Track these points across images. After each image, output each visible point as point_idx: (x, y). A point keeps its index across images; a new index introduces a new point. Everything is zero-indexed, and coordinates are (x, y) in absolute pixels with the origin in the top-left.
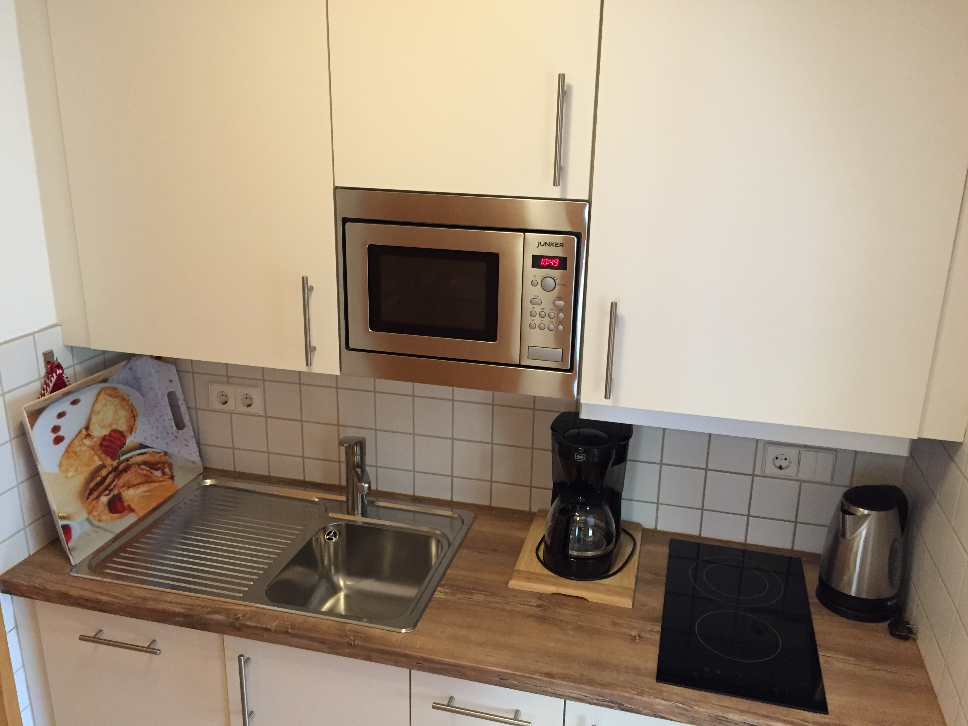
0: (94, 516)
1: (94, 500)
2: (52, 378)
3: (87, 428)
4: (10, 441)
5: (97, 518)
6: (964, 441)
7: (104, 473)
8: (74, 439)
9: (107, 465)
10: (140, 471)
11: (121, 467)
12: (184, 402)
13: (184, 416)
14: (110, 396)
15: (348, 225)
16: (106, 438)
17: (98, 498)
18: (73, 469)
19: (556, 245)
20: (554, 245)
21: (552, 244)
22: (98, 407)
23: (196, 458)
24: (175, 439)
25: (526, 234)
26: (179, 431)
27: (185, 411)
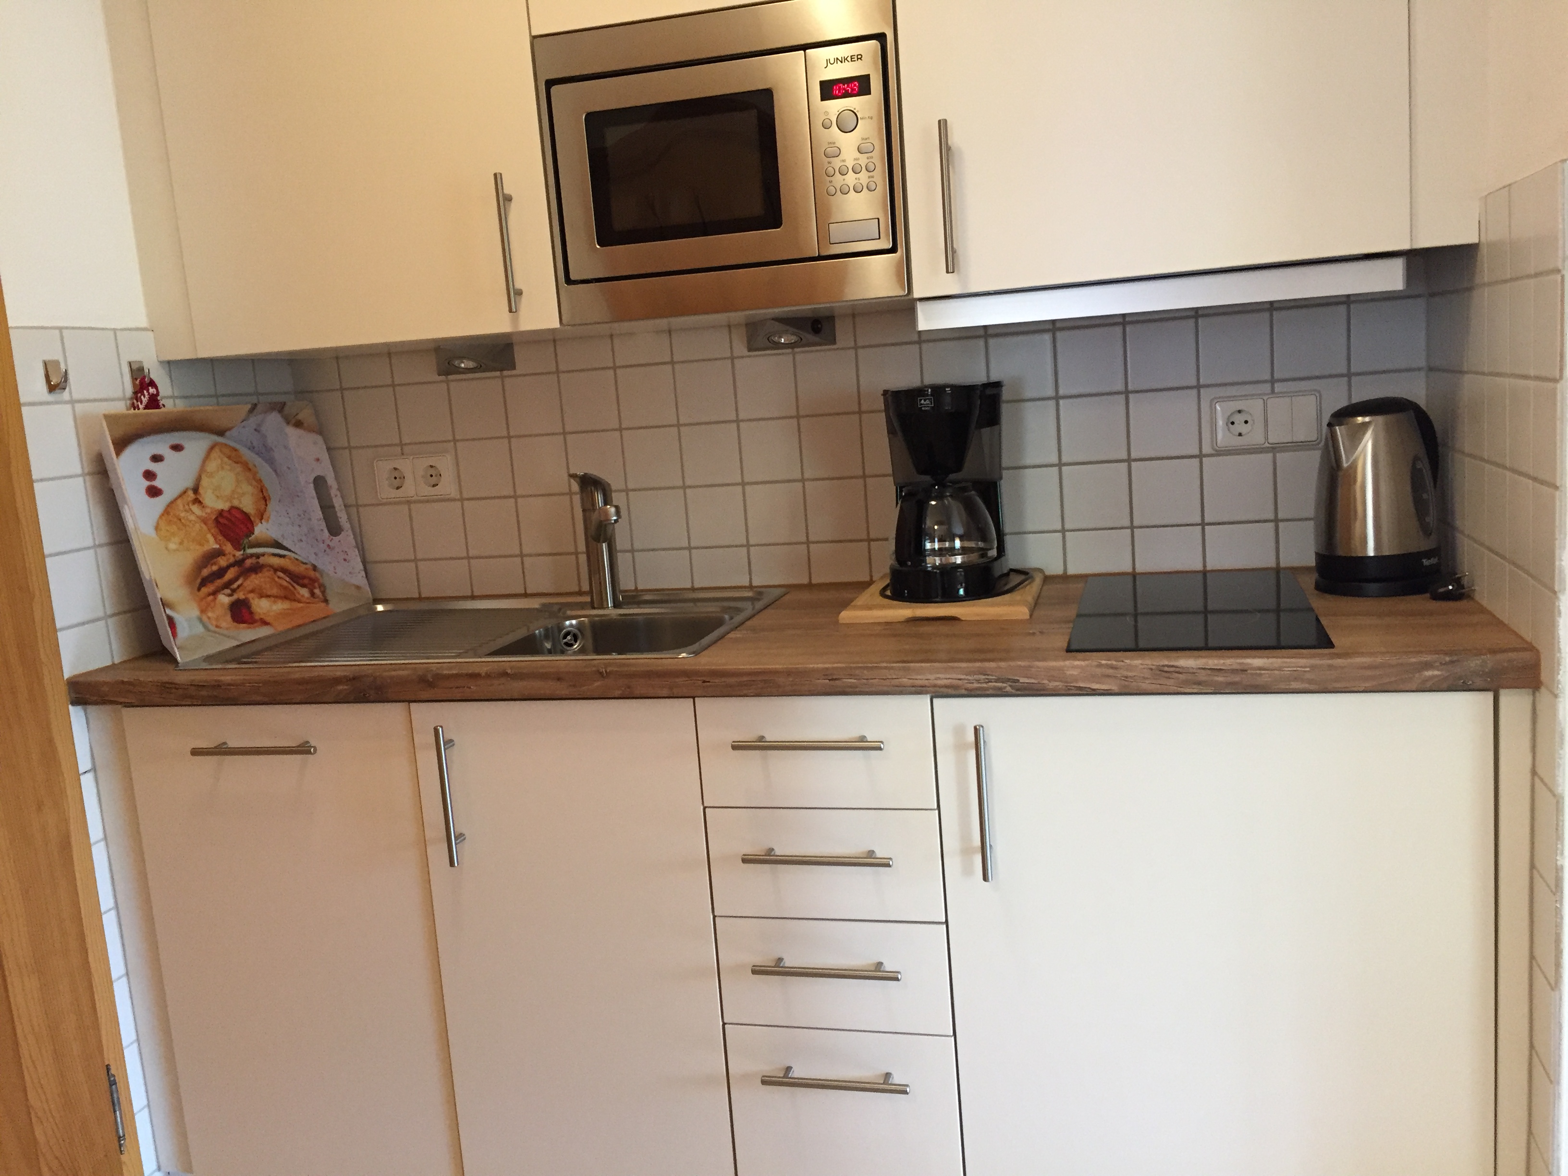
0: (209, 618)
1: (209, 595)
2: (142, 397)
3: (196, 490)
4: (83, 475)
5: (214, 623)
6: (1479, 241)
7: (223, 562)
8: (176, 499)
9: (227, 552)
10: (277, 579)
11: (248, 562)
12: (338, 493)
13: (339, 514)
14: (229, 457)
15: (554, 89)
16: (225, 514)
17: (215, 593)
18: (176, 540)
19: (851, 59)
20: (849, 59)
21: (846, 59)
22: (212, 466)
23: (360, 579)
24: (328, 550)
25: (807, 51)
26: (334, 538)
27: (340, 506)
